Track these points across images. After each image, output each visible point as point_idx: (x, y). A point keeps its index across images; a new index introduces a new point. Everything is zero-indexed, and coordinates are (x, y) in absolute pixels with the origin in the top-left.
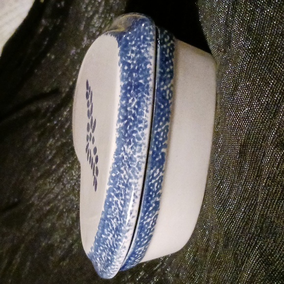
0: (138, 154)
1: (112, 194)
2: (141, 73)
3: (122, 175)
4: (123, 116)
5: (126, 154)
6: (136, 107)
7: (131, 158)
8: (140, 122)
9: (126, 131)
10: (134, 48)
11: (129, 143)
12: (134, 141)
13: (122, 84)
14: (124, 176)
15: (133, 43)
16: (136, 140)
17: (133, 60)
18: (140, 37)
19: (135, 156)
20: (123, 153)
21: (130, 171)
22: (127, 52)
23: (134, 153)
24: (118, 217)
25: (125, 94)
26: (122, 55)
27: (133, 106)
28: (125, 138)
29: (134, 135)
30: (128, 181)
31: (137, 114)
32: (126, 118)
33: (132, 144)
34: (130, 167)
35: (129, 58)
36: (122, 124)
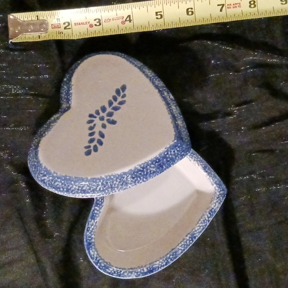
0: (131, 186)
1: (102, 181)
2: (168, 164)
3: (115, 182)
4: (143, 166)
5: (127, 179)
6: (152, 172)
7: (126, 183)
8: (146, 178)
9: (137, 172)
10: (176, 151)
11: (133, 178)
12: (136, 180)
13: (158, 156)
14: (115, 184)
15: (178, 149)
16: (137, 182)
17: (171, 154)
18: (182, 152)
19: (129, 185)
20: (126, 177)
21: (120, 186)
22: (173, 149)
23: (131, 184)
24: (92, 189)
25: (154, 161)
26: (170, 147)
27: (151, 169)
28: (134, 173)
29: (139, 179)
30: (115, 187)
31: (149, 175)
32: (143, 168)
33: (134, 180)
34: (122, 185)
35: (171, 152)
36: (139, 168)
